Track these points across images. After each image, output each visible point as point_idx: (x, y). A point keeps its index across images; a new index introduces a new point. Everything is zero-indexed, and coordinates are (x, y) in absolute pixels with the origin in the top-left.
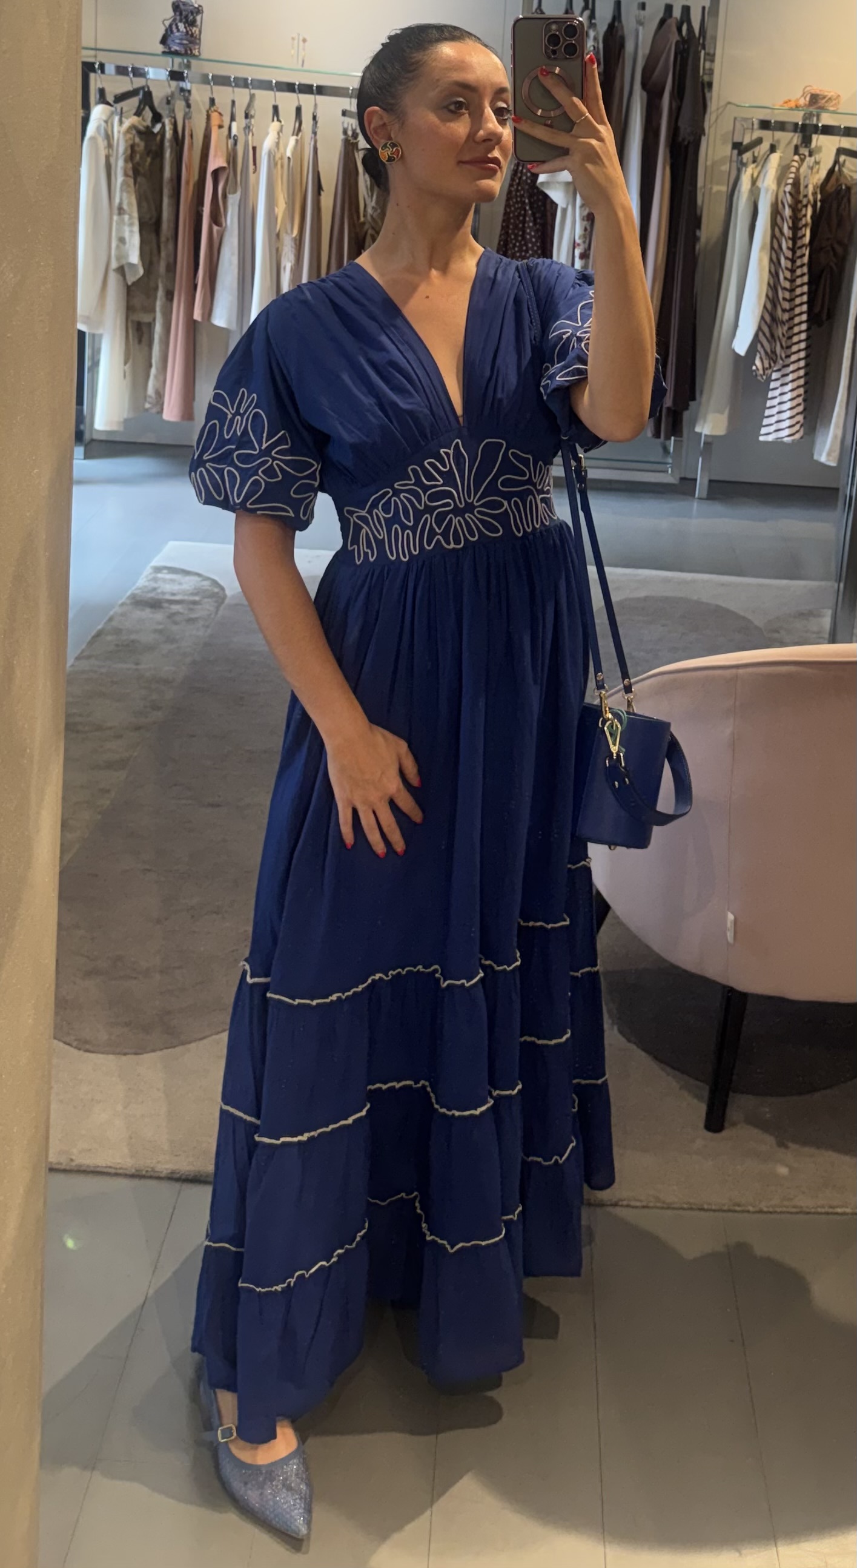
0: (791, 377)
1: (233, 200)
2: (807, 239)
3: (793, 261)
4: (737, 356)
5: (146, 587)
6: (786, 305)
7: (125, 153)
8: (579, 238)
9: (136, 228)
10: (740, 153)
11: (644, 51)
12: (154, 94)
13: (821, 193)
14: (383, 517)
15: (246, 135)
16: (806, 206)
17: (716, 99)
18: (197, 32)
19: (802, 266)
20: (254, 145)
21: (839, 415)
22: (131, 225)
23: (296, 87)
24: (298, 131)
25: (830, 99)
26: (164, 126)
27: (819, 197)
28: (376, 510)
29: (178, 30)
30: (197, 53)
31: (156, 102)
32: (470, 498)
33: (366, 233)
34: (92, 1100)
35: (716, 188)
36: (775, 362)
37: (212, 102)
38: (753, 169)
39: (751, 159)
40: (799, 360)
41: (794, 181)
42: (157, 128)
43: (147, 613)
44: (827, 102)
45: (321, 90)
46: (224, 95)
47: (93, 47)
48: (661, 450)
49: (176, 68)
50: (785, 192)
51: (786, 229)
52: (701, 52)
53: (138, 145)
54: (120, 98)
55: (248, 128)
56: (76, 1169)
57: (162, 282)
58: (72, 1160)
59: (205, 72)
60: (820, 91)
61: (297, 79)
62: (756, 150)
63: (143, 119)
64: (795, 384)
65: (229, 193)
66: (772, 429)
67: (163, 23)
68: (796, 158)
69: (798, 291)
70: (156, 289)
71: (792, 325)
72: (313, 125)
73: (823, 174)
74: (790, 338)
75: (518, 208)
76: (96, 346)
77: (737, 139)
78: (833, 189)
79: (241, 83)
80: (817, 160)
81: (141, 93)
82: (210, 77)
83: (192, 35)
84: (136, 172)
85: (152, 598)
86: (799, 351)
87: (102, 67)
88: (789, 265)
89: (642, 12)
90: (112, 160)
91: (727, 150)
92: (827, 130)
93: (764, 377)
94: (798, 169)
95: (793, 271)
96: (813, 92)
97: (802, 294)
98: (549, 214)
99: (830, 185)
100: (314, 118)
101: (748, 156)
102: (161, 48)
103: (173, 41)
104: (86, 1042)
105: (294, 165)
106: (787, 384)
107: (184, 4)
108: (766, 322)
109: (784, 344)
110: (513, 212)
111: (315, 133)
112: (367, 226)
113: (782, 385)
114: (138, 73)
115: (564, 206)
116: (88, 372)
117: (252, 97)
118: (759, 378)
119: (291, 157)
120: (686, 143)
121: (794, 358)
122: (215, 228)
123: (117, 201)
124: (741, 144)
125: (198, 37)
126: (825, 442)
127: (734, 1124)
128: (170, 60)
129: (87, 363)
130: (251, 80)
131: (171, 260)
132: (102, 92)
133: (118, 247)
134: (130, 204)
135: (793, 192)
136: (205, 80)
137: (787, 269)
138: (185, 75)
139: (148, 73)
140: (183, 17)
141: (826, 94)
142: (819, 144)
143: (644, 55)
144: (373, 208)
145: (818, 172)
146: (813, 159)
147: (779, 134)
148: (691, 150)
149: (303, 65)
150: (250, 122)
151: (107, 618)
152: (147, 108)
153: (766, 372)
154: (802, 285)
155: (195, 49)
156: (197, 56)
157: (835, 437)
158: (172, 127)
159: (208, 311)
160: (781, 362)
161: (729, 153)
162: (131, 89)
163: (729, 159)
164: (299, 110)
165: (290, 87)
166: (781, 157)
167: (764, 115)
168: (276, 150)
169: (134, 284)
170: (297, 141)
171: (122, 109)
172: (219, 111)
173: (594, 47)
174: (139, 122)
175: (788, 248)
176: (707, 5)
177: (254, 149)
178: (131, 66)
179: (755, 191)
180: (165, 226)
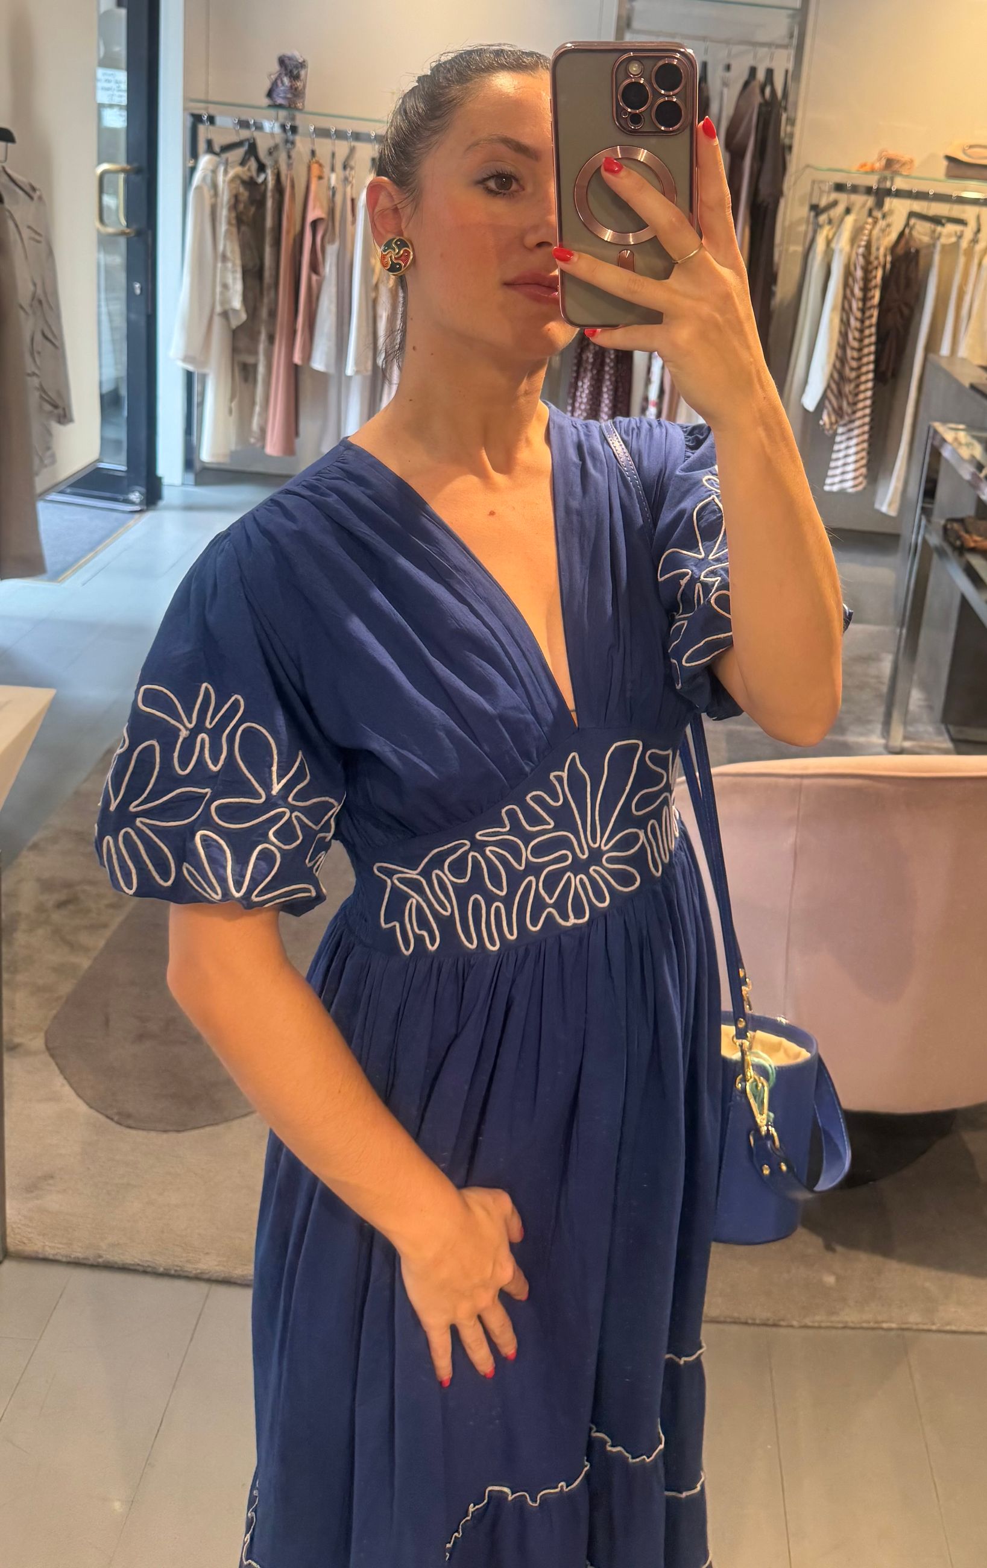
0: (856, 432)
1: (332, 250)
2: (876, 300)
3: (862, 321)
4: (806, 411)
6: (854, 364)
7: (229, 202)
9: (239, 275)
10: (817, 215)
11: (728, 111)
12: (259, 146)
13: (891, 255)
14: (452, 882)
17: (794, 162)
18: (302, 87)
19: (870, 326)
20: (353, 198)
21: (900, 469)
22: (234, 272)
25: (905, 163)
26: (267, 176)
28: (437, 871)
29: (283, 84)
31: (261, 153)
32: (595, 842)
35: (792, 248)
36: (842, 418)
37: (313, 153)
38: (829, 230)
39: (826, 221)
40: (864, 416)
41: (866, 244)
42: (260, 179)
44: (902, 166)
46: (324, 147)
47: (202, 97)
50: (858, 254)
51: (857, 290)
52: (783, 115)
53: (242, 195)
54: (227, 148)
55: (346, 180)
57: (265, 327)
59: (309, 124)
60: (896, 155)
62: (833, 212)
63: (249, 170)
64: (861, 439)
65: (329, 242)
66: (837, 479)
67: (270, 77)
68: (870, 220)
69: (866, 351)
70: (259, 333)
71: (859, 383)
73: (894, 236)
74: (857, 395)
76: (201, 386)
77: (815, 201)
78: (903, 251)
79: (341, 135)
80: (889, 223)
81: (247, 144)
82: (313, 130)
83: (296, 89)
84: (239, 220)
86: (866, 407)
87: (211, 120)
88: (858, 325)
89: (727, 74)
90: (217, 209)
91: (804, 211)
92: (899, 194)
93: (832, 431)
94: (871, 232)
95: (861, 331)
96: (889, 157)
97: (871, 354)
99: (900, 247)
101: (823, 218)
102: (266, 101)
103: (278, 94)
106: (852, 438)
107: (290, 59)
108: (835, 381)
109: (851, 402)
113: (848, 439)
114: (245, 124)
116: (196, 408)
117: (351, 148)
118: (827, 432)
120: (764, 204)
121: (860, 414)
122: (314, 277)
123: (221, 248)
124: (819, 206)
125: (302, 91)
126: (887, 493)
128: (274, 112)
129: (195, 400)
130: (352, 133)
131: (273, 305)
132: (209, 143)
133: (222, 293)
134: (233, 252)
135: (865, 254)
136: (308, 132)
137: (856, 329)
140: (288, 72)
141: (902, 158)
142: (893, 207)
143: (727, 117)
145: (889, 234)
146: (885, 222)
147: (854, 197)
148: (770, 211)
150: (349, 175)
152: (252, 158)
153: (833, 426)
154: (871, 345)
155: (299, 102)
156: (301, 109)
157: (896, 488)
158: (275, 177)
159: (308, 355)
160: (848, 417)
161: (807, 215)
162: (238, 140)
163: (807, 220)
166: (856, 221)
167: (839, 178)
169: (238, 328)
171: (227, 159)
172: (320, 162)
174: (244, 172)
175: (858, 309)
176: (791, 69)
179: (829, 253)
180: (267, 274)
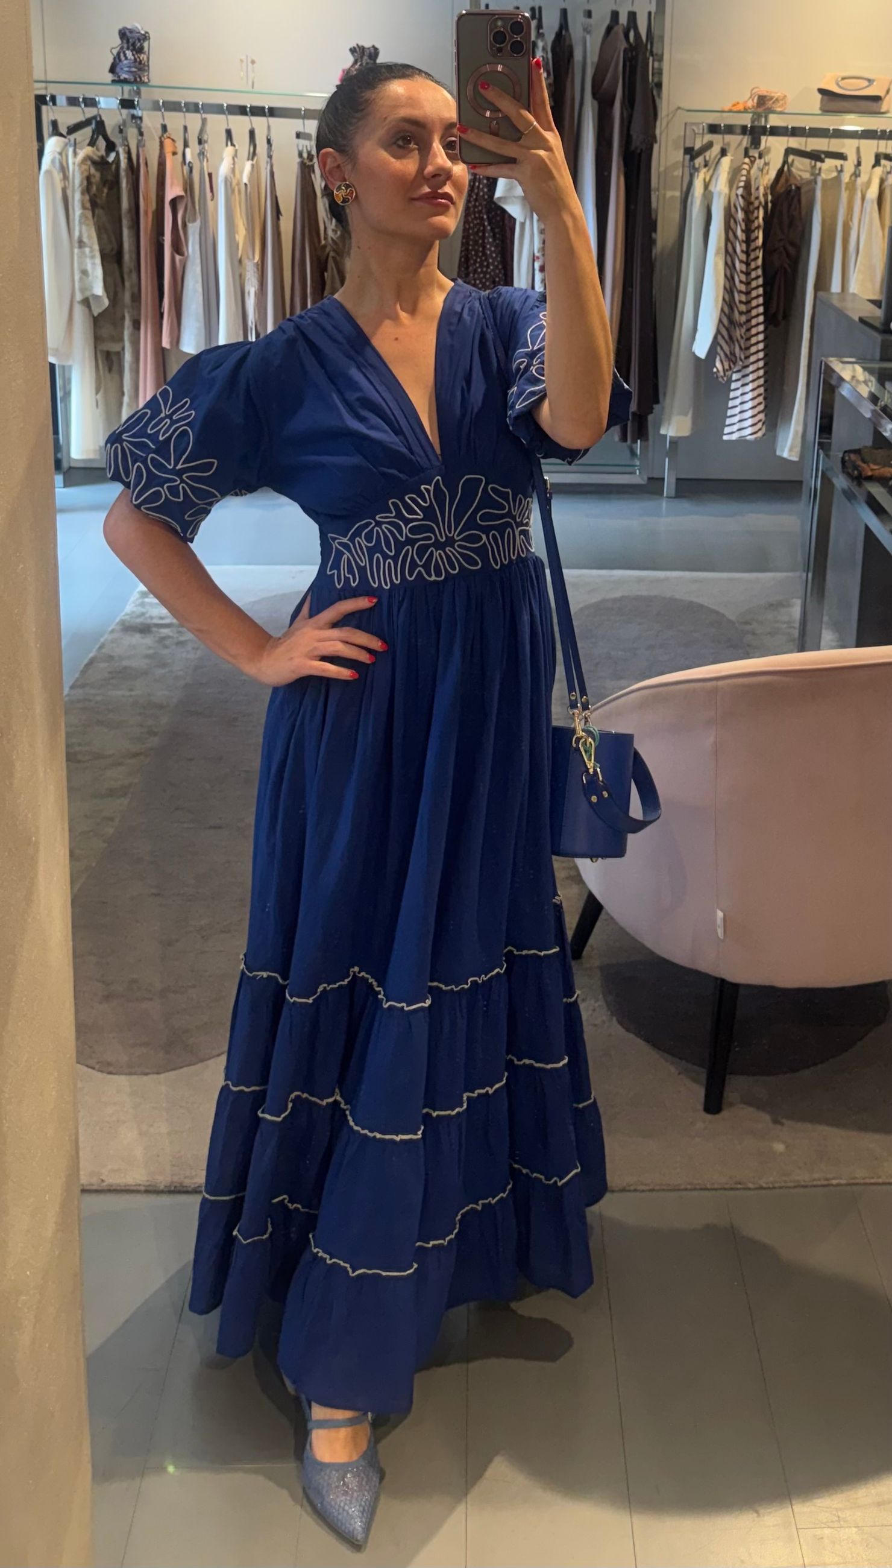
0: (751, 377)
1: (194, 229)
2: (760, 241)
3: (748, 264)
4: (698, 359)
5: (133, 612)
6: (743, 308)
7: (82, 182)
8: (538, 252)
9: (98, 260)
10: (692, 159)
11: (593, 58)
12: (107, 123)
13: (771, 194)
14: (365, 545)
15: (201, 162)
16: (758, 208)
17: (664, 104)
18: (145, 59)
19: (757, 268)
20: (210, 171)
21: (798, 412)
22: (93, 257)
23: (248, 110)
24: (253, 155)
25: (777, 100)
26: (118, 154)
27: (770, 198)
28: (358, 538)
29: (126, 58)
30: (146, 80)
31: (109, 130)
32: (450, 533)
33: (328, 254)
34: (118, 1121)
35: (669, 194)
36: (734, 364)
37: (164, 128)
38: (705, 173)
39: (703, 163)
40: (758, 360)
41: (745, 184)
42: (111, 158)
43: (136, 639)
44: (774, 103)
45: (273, 112)
46: (175, 121)
47: (43, 79)
48: (628, 453)
49: (126, 97)
50: (737, 195)
51: (739, 233)
52: (649, 59)
53: (94, 176)
54: (73, 129)
55: (202, 154)
56: (106, 1188)
57: (129, 312)
58: (103, 1181)
59: (156, 98)
60: (767, 92)
61: (248, 102)
62: (707, 154)
63: (98, 149)
64: (756, 384)
65: (189, 222)
66: (735, 428)
67: (111, 52)
68: (747, 160)
69: (754, 294)
70: (123, 318)
71: (749, 326)
72: (268, 149)
73: (773, 174)
74: (748, 339)
75: (478, 224)
76: (67, 376)
77: (688, 145)
78: (783, 189)
79: (192, 107)
80: (767, 161)
81: (94, 122)
82: (161, 104)
83: (141, 61)
84: (93, 203)
85: (142, 624)
86: (758, 351)
87: (53, 99)
88: (744, 267)
89: (588, 20)
90: (69, 192)
91: (679, 155)
92: (775, 131)
93: (725, 379)
94: (749, 172)
95: (748, 274)
96: (761, 93)
97: (758, 297)
98: (507, 229)
99: (779, 185)
100: (269, 141)
101: (699, 161)
102: (110, 77)
103: (122, 69)
104: (109, 1064)
105: (251, 191)
106: (747, 384)
107: (131, 31)
108: (724, 326)
109: (743, 347)
110: (473, 229)
111: (270, 157)
112: (328, 250)
113: (743, 385)
114: (91, 103)
115: (522, 220)
116: (61, 403)
117: (204, 121)
118: (720, 380)
119: (248, 183)
120: (639, 151)
121: (753, 359)
122: (178, 257)
123: (77, 234)
124: (692, 149)
125: (146, 63)
126: (786, 440)
127: (731, 1105)
128: (120, 88)
129: (59, 394)
130: (202, 105)
131: (136, 290)
132: (54, 124)
133: (81, 279)
134: (89, 237)
135: (745, 195)
136: (156, 107)
137: (742, 272)
138: (136, 103)
139: (99, 103)
140: (130, 44)
141: (773, 95)
142: (768, 145)
143: (592, 63)
144: (333, 230)
145: (767, 173)
146: (762, 161)
147: (728, 138)
148: (644, 155)
149: (253, 88)
150: (204, 148)
151: (97, 646)
152: (100, 137)
153: (727, 373)
154: (757, 287)
155: (144, 76)
156: (146, 83)
157: (796, 432)
158: (126, 156)
159: (176, 339)
160: (741, 363)
161: (681, 159)
162: (84, 119)
163: (681, 165)
164: (252, 133)
165: (242, 110)
166: (732, 161)
167: (712, 119)
168: (232, 176)
169: (100, 315)
170: (253, 166)
171: (75, 140)
172: (172, 137)
173: (543, 57)
174: (93, 152)
175: (742, 251)
176: (653, 9)
177: (210, 175)
178: (82, 97)
179: (708, 196)
180: (127, 257)
